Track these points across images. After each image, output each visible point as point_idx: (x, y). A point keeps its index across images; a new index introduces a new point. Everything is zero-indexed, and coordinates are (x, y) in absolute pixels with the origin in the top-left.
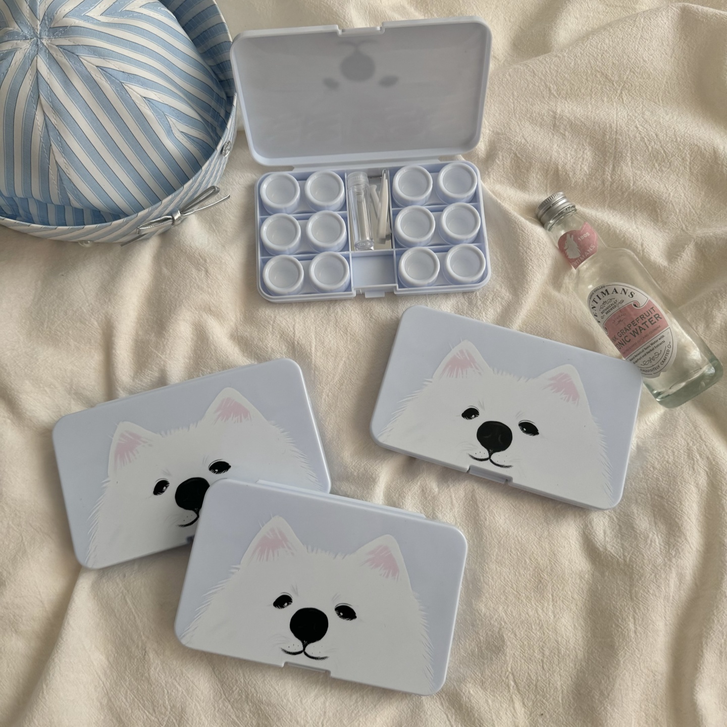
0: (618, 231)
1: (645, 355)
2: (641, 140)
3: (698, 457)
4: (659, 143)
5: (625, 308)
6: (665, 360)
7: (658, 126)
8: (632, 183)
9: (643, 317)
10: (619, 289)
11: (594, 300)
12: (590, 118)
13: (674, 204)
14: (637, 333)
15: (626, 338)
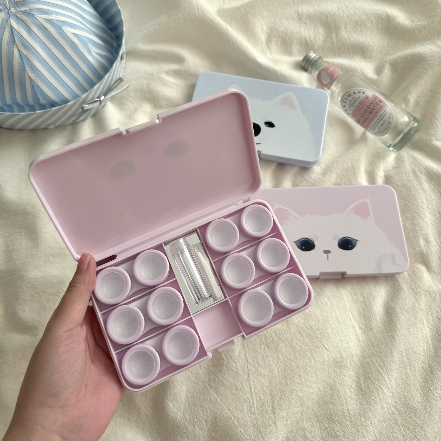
1: (378, 123)
3: (420, 174)
4: (357, 17)
5: (361, 101)
6: (390, 122)
8: (348, 40)
9: (372, 103)
10: (356, 91)
14: (371, 112)
15: (366, 117)
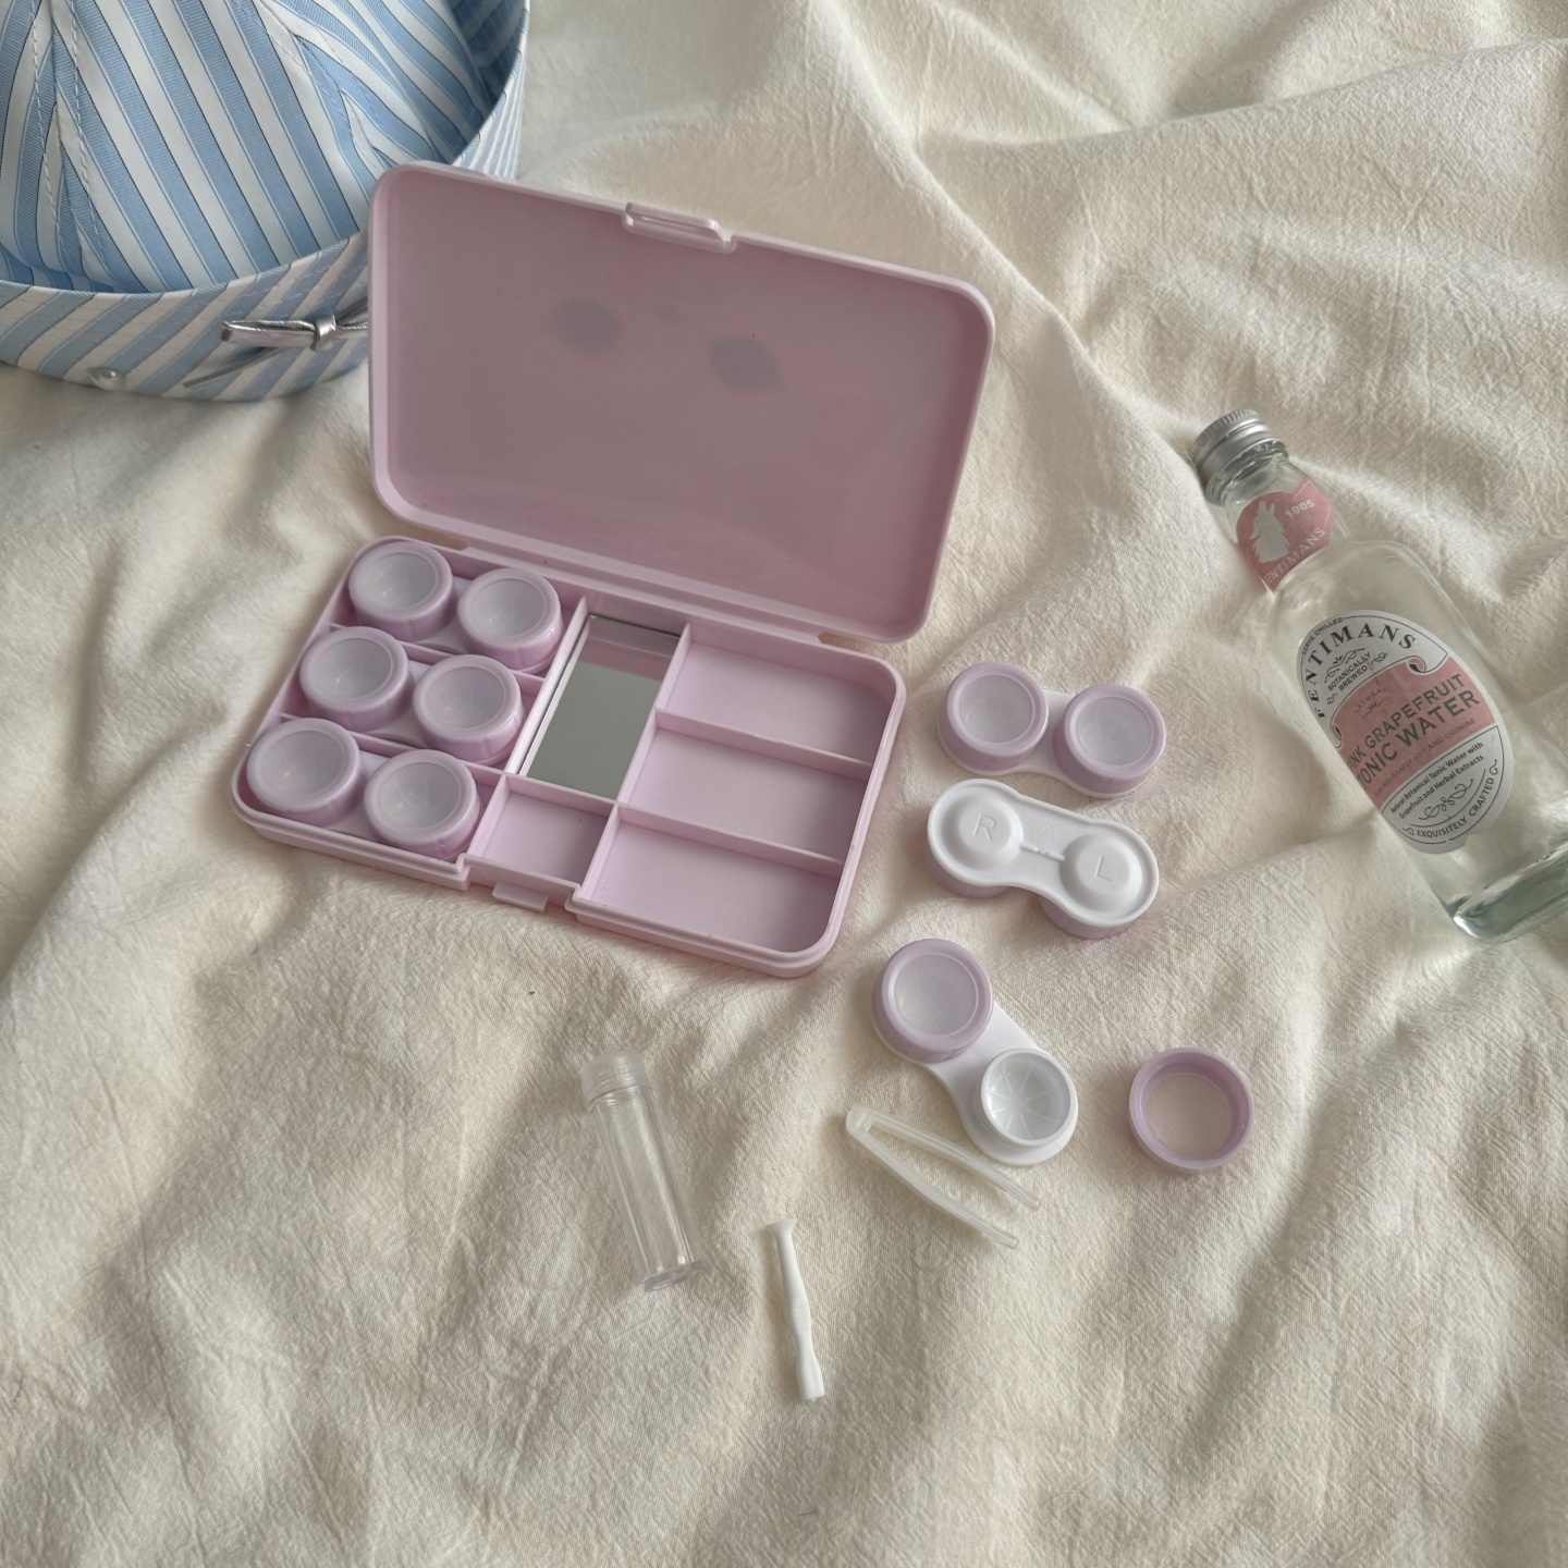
0: (1386, 515)
1: (1432, 791)
2: (1455, 318)
4: (1497, 328)
5: (1387, 673)
7: (1498, 294)
8: (1428, 411)
9: (1433, 696)
10: (1377, 627)
12: (1338, 260)
13: (1525, 470)
14: (1415, 736)
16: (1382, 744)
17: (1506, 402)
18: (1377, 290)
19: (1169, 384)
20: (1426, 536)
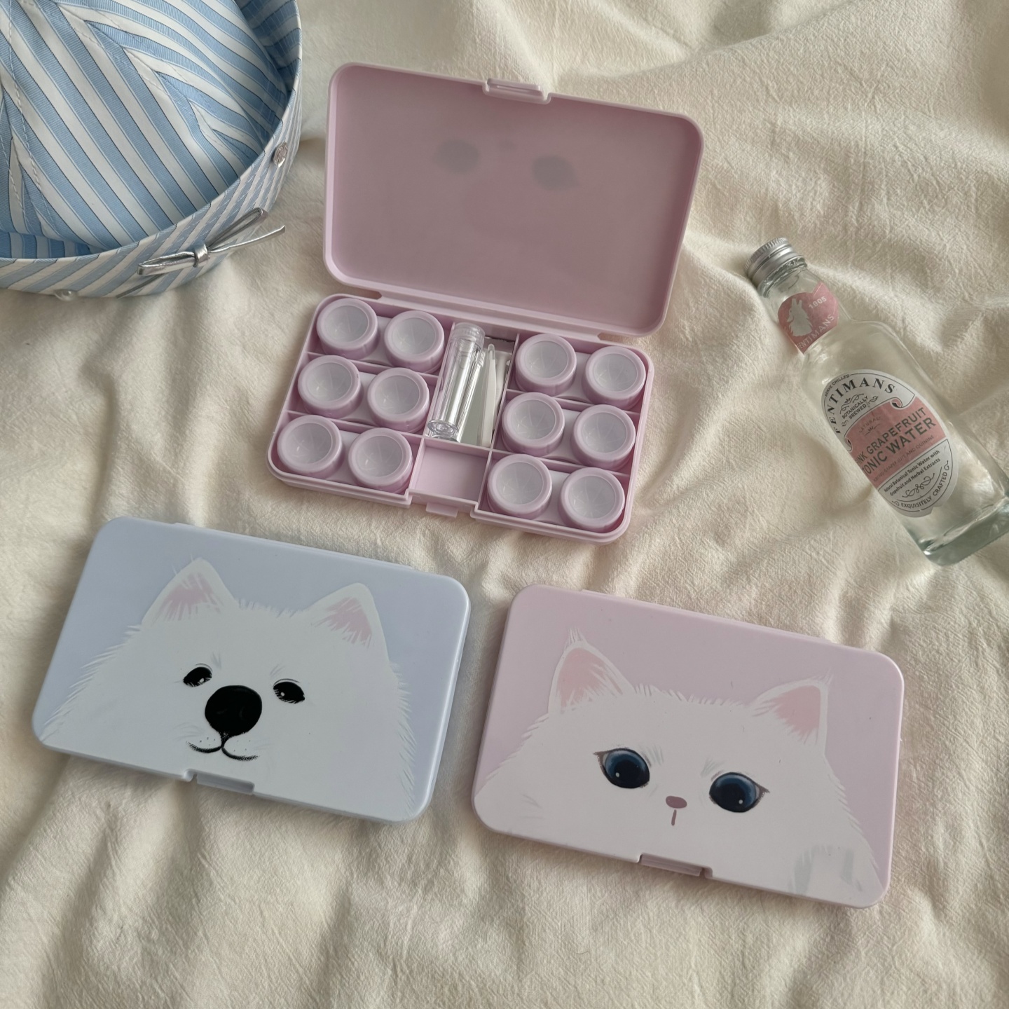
0: (867, 299)
1: (910, 480)
2: (902, 166)
4: (929, 170)
5: (879, 409)
6: (940, 487)
8: (889, 229)
9: (907, 423)
10: (871, 380)
11: (831, 398)
12: (826, 132)
13: (952, 261)
14: (898, 447)
15: (881, 454)
16: (877, 452)
17: (937, 217)
18: (852, 151)
19: (726, 226)
20: (893, 311)
